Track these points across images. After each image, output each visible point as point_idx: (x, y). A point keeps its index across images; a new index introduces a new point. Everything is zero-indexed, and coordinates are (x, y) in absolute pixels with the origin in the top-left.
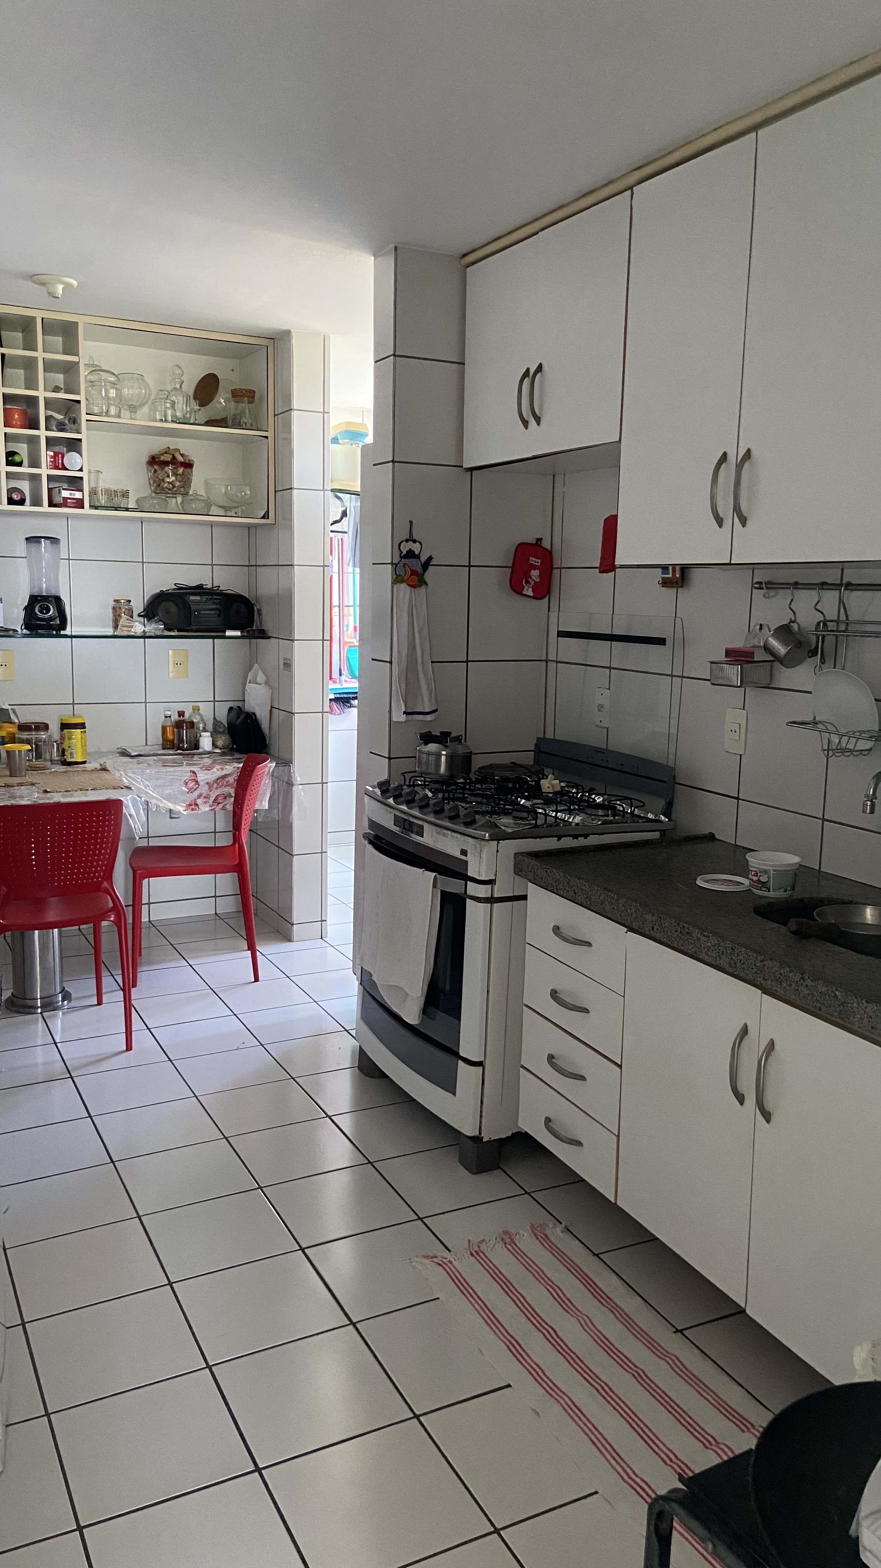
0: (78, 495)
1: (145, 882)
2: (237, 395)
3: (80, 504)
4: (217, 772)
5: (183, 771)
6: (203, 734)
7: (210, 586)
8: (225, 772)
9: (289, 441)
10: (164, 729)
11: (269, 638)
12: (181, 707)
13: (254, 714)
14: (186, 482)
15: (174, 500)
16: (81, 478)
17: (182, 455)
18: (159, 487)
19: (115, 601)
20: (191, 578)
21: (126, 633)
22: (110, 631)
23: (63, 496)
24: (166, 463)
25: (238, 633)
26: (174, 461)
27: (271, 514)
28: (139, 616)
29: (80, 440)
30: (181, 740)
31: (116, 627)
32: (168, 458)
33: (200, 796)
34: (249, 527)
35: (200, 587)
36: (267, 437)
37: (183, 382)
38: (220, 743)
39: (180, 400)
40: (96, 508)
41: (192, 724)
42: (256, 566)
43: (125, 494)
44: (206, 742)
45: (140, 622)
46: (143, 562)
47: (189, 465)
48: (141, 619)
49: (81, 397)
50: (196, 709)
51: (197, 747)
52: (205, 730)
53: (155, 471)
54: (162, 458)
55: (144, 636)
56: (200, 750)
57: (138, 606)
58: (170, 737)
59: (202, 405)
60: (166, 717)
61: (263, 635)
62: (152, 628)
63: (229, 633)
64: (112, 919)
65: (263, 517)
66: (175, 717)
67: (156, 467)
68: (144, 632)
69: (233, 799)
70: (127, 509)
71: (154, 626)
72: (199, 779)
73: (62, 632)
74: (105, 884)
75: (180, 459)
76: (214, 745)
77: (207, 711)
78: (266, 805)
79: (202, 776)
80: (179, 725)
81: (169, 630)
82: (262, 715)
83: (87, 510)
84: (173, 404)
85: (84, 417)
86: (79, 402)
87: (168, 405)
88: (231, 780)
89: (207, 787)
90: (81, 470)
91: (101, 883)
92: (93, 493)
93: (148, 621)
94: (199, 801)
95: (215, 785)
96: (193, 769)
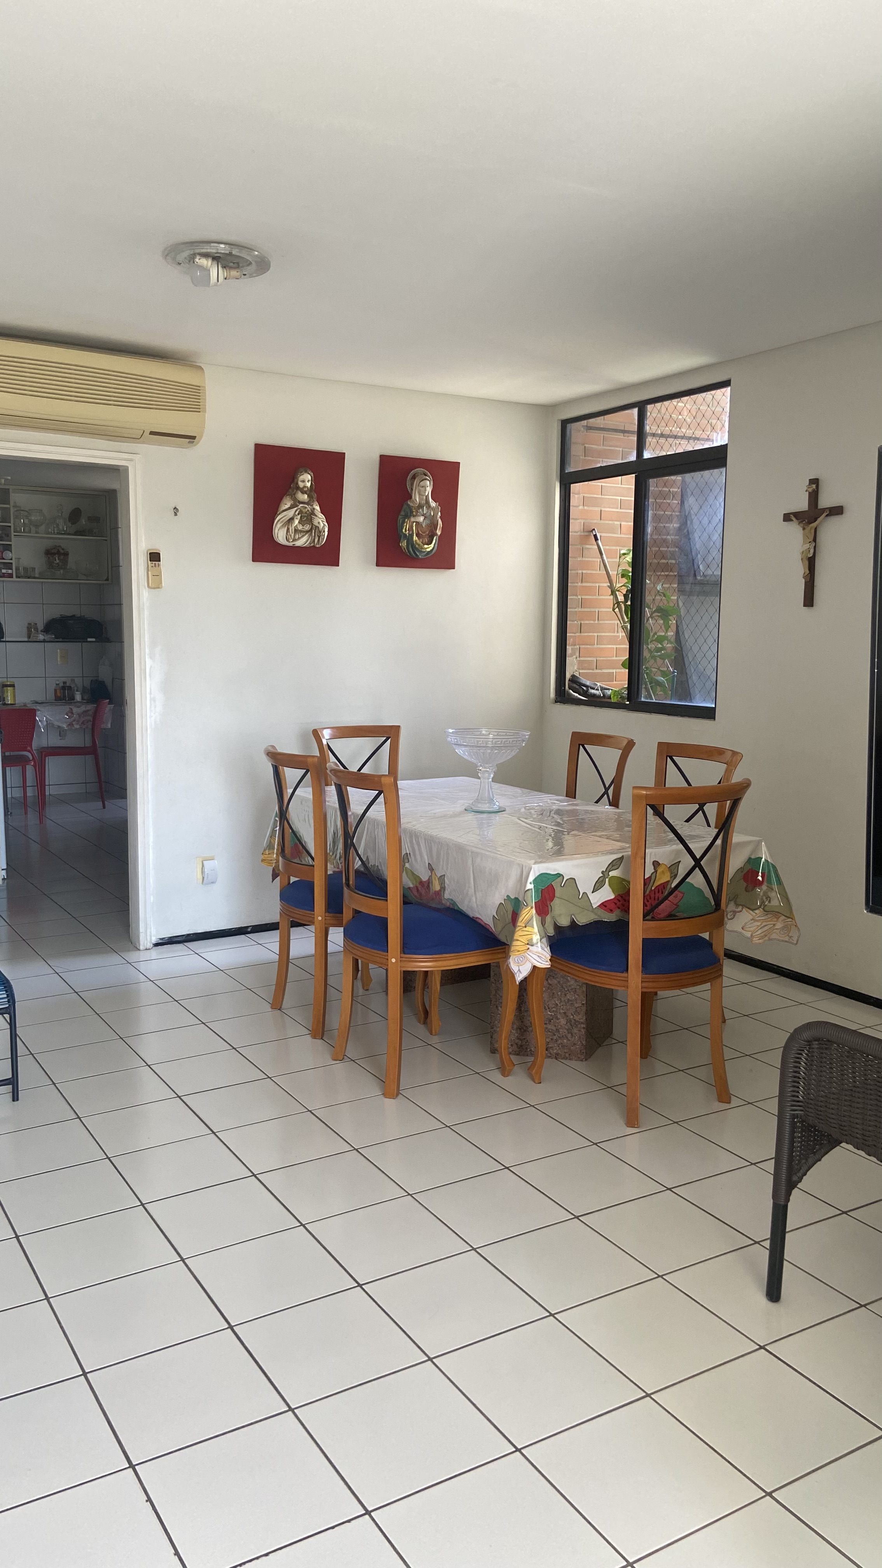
0: (10, 571)
1: (47, 758)
2: (90, 519)
3: (11, 576)
4: (83, 708)
5: (67, 708)
6: (77, 693)
7: (79, 616)
8: (87, 709)
9: (117, 541)
10: (55, 691)
11: (111, 642)
12: (64, 679)
13: (104, 682)
14: (65, 562)
15: (59, 572)
16: (12, 563)
17: (63, 549)
18: (50, 565)
19: (28, 624)
20: (68, 611)
21: (35, 640)
22: (26, 639)
23: (3, 572)
24: (55, 554)
25: (94, 640)
26: (58, 553)
27: (110, 578)
28: (41, 631)
29: (11, 545)
30: (64, 696)
31: (29, 637)
32: (55, 551)
33: (74, 721)
34: (100, 585)
35: (74, 616)
36: (106, 540)
37: (62, 512)
38: (85, 698)
39: (61, 522)
40: (19, 577)
41: (70, 688)
42: (104, 605)
43: (33, 569)
44: (78, 697)
45: (42, 634)
46: (43, 604)
47: (66, 554)
48: (43, 633)
49: (11, 524)
50: (73, 681)
51: (74, 699)
52: (77, 691)
53: (49, 558)
54: (53, 551)
55: (44, 641)
56: (75, 701)
57: (41, 626)
58: (59, 694)
59: (73, 524)
60: (57, 684)
61: (108, 640)
62: (48, 637)
63: (89, 640)
64: (32, 764)
65: (106, 580)
66: (62, 685)
67: (49, 556)
68: (44, 639)
69: (91, 723)
70: (35, 578)
71: (49, 636)
72: (74, 712)
73: (2, 640)
74: (29, 748)
75: (62, 551)
76: (83, 699)
77: (78, 681)
78: (109, 726)
79: (75, 710)
80: (63, 688)
81: (57, 638)
82: (108, 682)
83: (14, 579)
84: (58, 525)
85: (13, 534)
86: (10, 527)
87: (55, 526)
88: (91, 713)
89: (78, 716)
90: (11, 559)
91: (26, 747)
92: (17, 569)
93: (46, 633)
94: (74, 723)
95: (82, 715)
96: (70, 707)
